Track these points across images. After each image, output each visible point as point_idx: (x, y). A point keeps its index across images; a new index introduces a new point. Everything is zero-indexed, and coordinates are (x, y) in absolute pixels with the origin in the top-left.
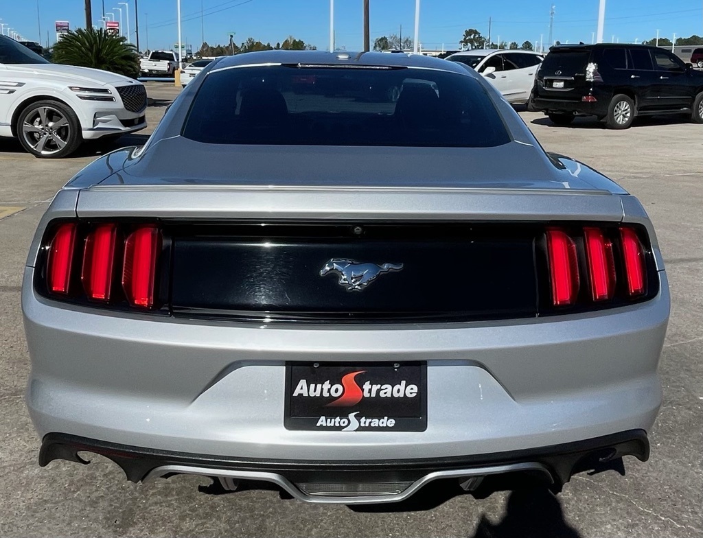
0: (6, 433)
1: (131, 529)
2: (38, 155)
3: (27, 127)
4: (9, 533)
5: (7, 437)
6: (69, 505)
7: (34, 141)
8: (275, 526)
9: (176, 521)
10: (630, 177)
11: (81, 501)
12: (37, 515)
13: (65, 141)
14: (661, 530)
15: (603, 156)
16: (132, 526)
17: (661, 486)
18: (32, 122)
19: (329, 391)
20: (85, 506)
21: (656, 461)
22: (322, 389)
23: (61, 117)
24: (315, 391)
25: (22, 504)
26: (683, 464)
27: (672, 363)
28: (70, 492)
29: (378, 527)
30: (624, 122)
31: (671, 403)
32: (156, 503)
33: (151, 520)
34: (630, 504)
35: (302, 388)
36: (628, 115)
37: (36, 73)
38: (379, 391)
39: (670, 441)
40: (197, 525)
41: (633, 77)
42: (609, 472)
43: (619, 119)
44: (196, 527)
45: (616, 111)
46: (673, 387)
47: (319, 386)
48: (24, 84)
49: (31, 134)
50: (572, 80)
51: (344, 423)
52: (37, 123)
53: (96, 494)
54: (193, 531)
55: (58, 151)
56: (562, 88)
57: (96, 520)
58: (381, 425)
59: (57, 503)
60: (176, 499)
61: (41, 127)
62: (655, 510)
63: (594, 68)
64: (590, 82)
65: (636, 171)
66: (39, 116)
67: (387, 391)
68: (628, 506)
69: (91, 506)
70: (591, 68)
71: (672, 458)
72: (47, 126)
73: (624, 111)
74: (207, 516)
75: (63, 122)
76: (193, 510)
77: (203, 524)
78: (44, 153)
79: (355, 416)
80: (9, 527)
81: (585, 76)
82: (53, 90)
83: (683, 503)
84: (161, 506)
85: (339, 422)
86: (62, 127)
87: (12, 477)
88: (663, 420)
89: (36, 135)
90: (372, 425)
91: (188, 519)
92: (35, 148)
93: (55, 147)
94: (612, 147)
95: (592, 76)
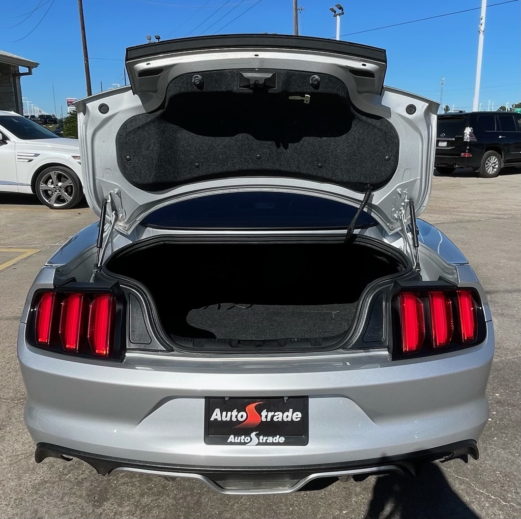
0: (20, 429)
1: (105, 503)
2: (52, 207)
3: (43, 186)
4: (20, 506)
5: (21, 432)
6: (62, 484)
7: (48, 196)
8: (208, 501)
9: (137, 498)
10: (494, 218)
11: (71, 482)
12: (39, 492)
13: (70, 196)
14: (491, 507)
15: (475, 200)
16: (106, 501)
17: (494, 472)
18: (46, 182)
19: (236, 417)
20: (74, 485)
21: (492, 452)
22: (231, 416)
23: (67, 179)
24: (226, 417)
25: (29, 484)
26: (511, 453)
27: (512, 372)
28: (63, 474)
29: (282, 503)
30: (493, 172)
31: (508, 405)
32: (124, 484)
33: (119, 497)
34: (469, 486)
35: (217, 415)
36: (497, 166)
37: (49, 146)
38: (273, 417)
39: (504, 435)
40: (152, 501)
41: (500, 137)
42: (455, 461)
43: (489, 170)
44: (151, 502)
45: (487, 164)
46: (511, 391)
47: (229, 413)
48: (39, 154)
49: (46, 192)
50: (453, 141)
51: (247, 440)
52: (50, 184)
53: (82, 476)
54: (149, 505)
55: (66, 203)
56: (446, 147)
57: (81, 497)
58: (274, 441)
59: (54, 483)
60: (139, 481)
61: (53, 186)
62: (487, 491)
63: (470, 131)
64: (466, 142)
65: (500, 213)
66: (51, 179)
67: (279, 416)
68: (468, 487)
69: (77, 485)
70: (468, 131)
71: (504, 449)
72: (57, 185)
73: (493, 163)
74: (160, 494)
75: (69, 182)
76: (150, 489)
77: (156, 500)
78: (55, 205)
79: (256, 435)
80: (20, 501)
81: (463, 137)
82: (61, 159)
83: (509, 486)
84: (127, 486)
85: (244, 439)
86: (68, 186)
87: (23, 462)
88: (501, 418)
89: (50, 192)
90: (268, 441)
91: (146, 496)
92: (49, 201)
93: (63, 201)
94: (483, 193)
95: (468, 136)
